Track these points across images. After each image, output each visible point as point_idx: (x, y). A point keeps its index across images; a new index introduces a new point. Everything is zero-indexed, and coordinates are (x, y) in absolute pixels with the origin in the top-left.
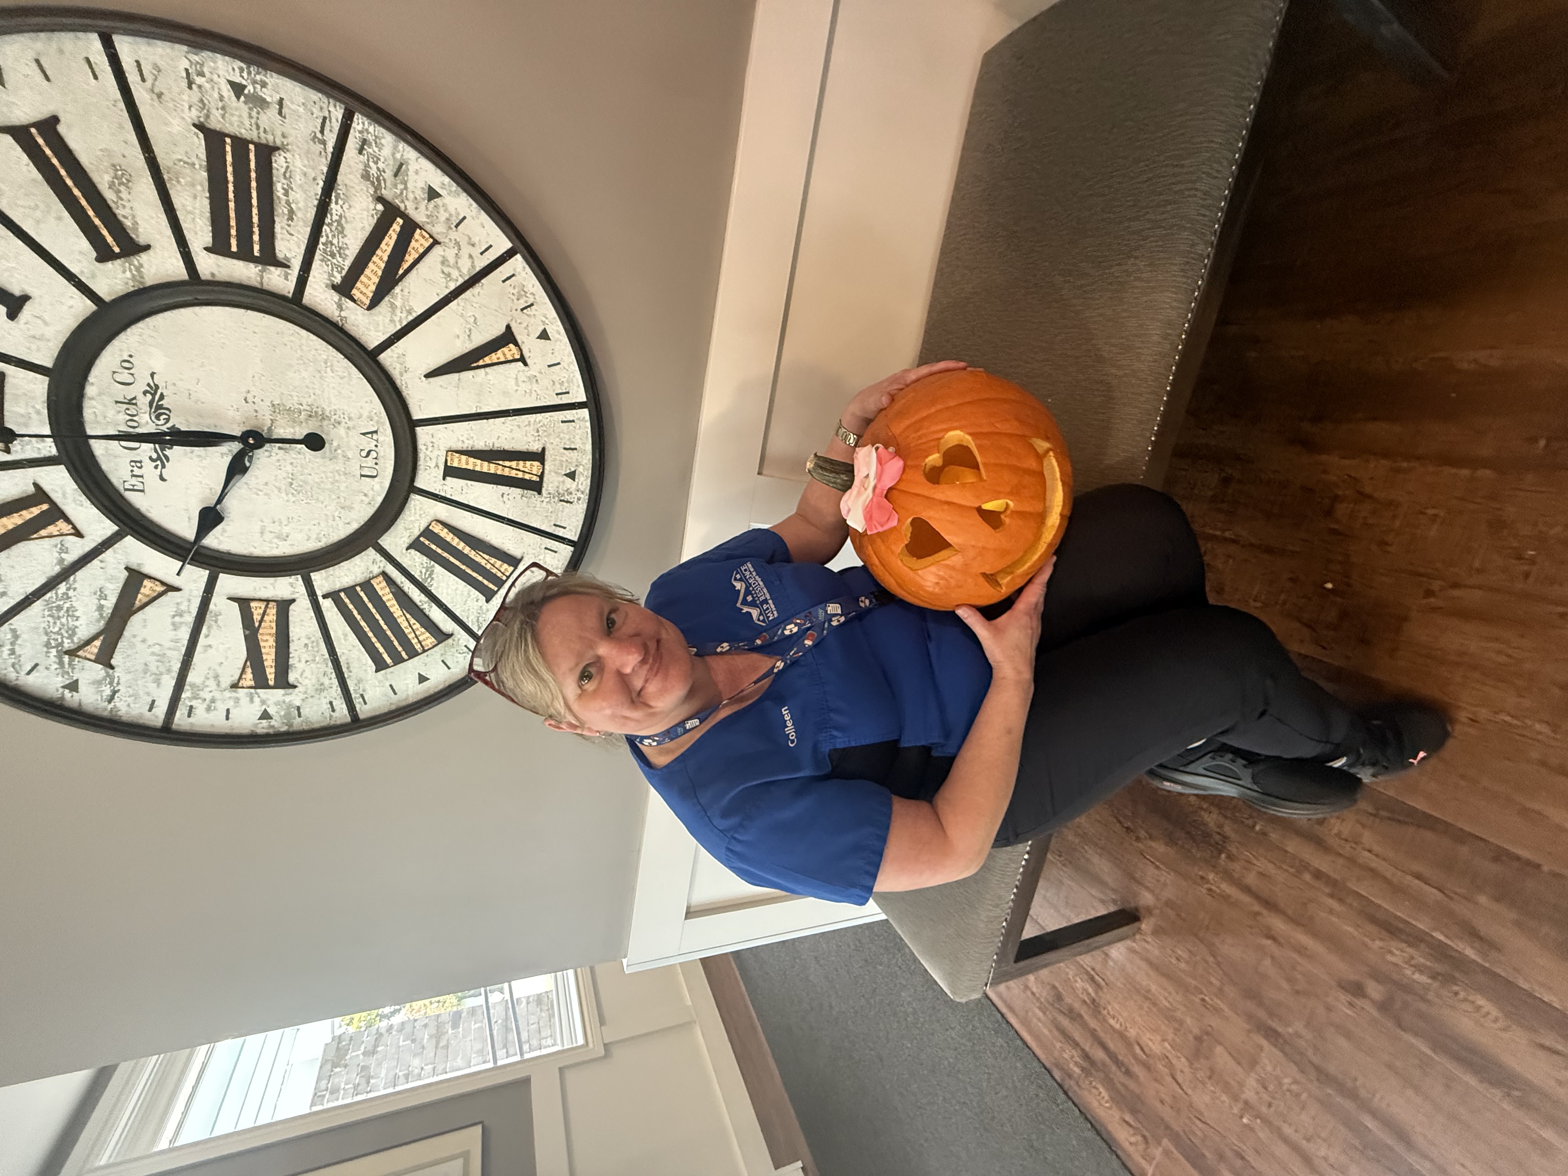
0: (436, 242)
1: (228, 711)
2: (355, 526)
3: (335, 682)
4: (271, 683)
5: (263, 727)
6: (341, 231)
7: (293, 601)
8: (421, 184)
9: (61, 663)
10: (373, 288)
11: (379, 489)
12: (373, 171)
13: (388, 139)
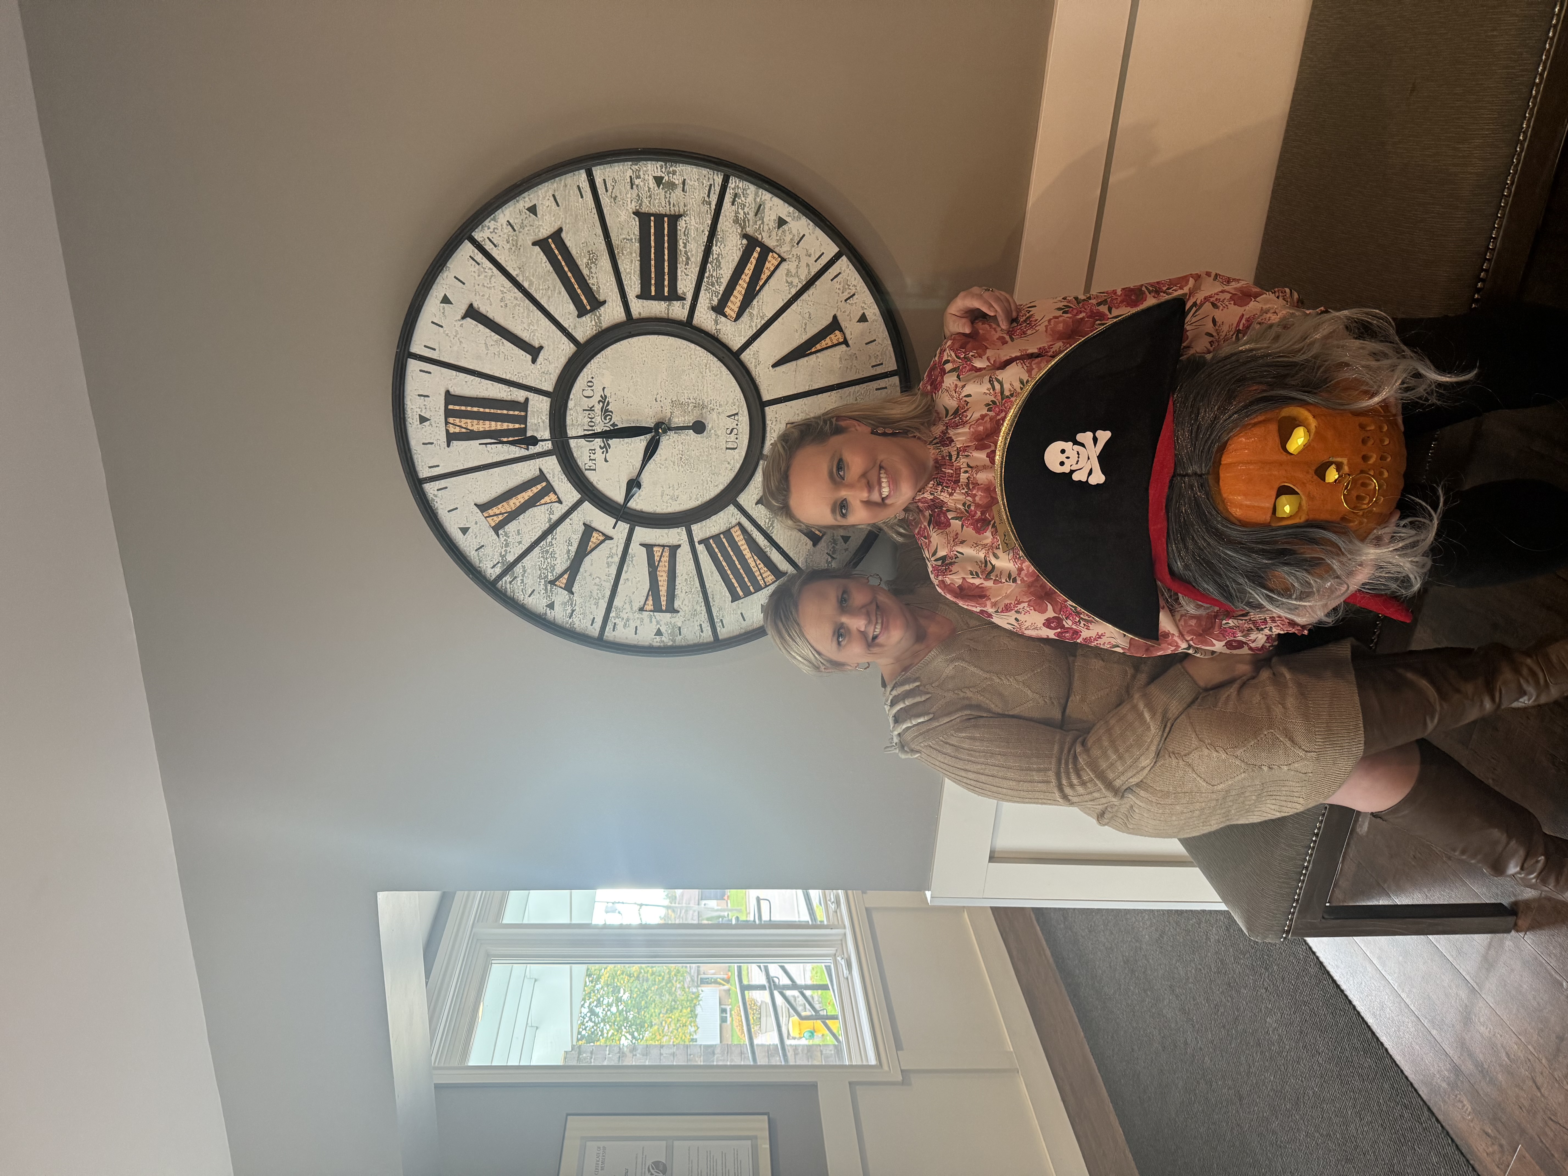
0: (783, 260)
1: (636, 627)
2: (721, 487)
3: (704, 608)
4: (664, 608)
5: (657, 641)
6: (719, 266)
7: (679, 546)
8: (774, 217)
9: (546, 589)
10: (739, 304)
11: (737, 458)
12: (741, 216)
13: (752, 188)
